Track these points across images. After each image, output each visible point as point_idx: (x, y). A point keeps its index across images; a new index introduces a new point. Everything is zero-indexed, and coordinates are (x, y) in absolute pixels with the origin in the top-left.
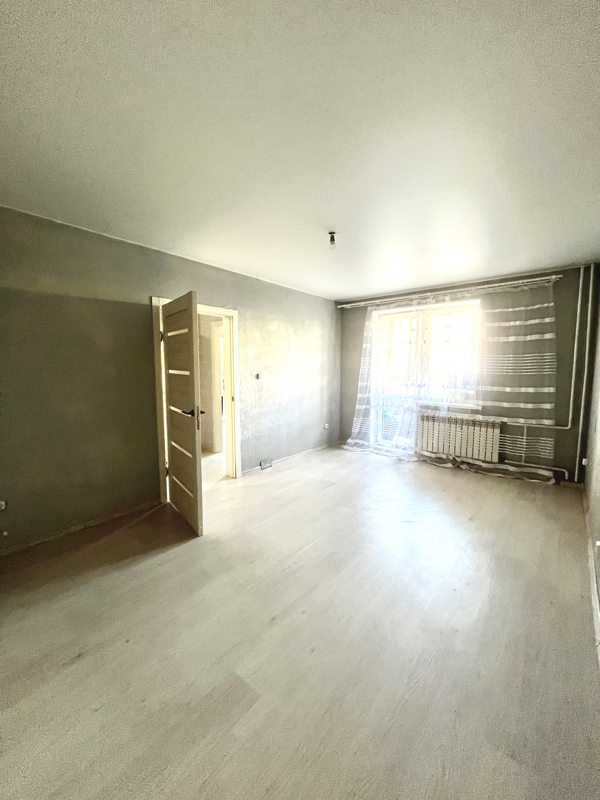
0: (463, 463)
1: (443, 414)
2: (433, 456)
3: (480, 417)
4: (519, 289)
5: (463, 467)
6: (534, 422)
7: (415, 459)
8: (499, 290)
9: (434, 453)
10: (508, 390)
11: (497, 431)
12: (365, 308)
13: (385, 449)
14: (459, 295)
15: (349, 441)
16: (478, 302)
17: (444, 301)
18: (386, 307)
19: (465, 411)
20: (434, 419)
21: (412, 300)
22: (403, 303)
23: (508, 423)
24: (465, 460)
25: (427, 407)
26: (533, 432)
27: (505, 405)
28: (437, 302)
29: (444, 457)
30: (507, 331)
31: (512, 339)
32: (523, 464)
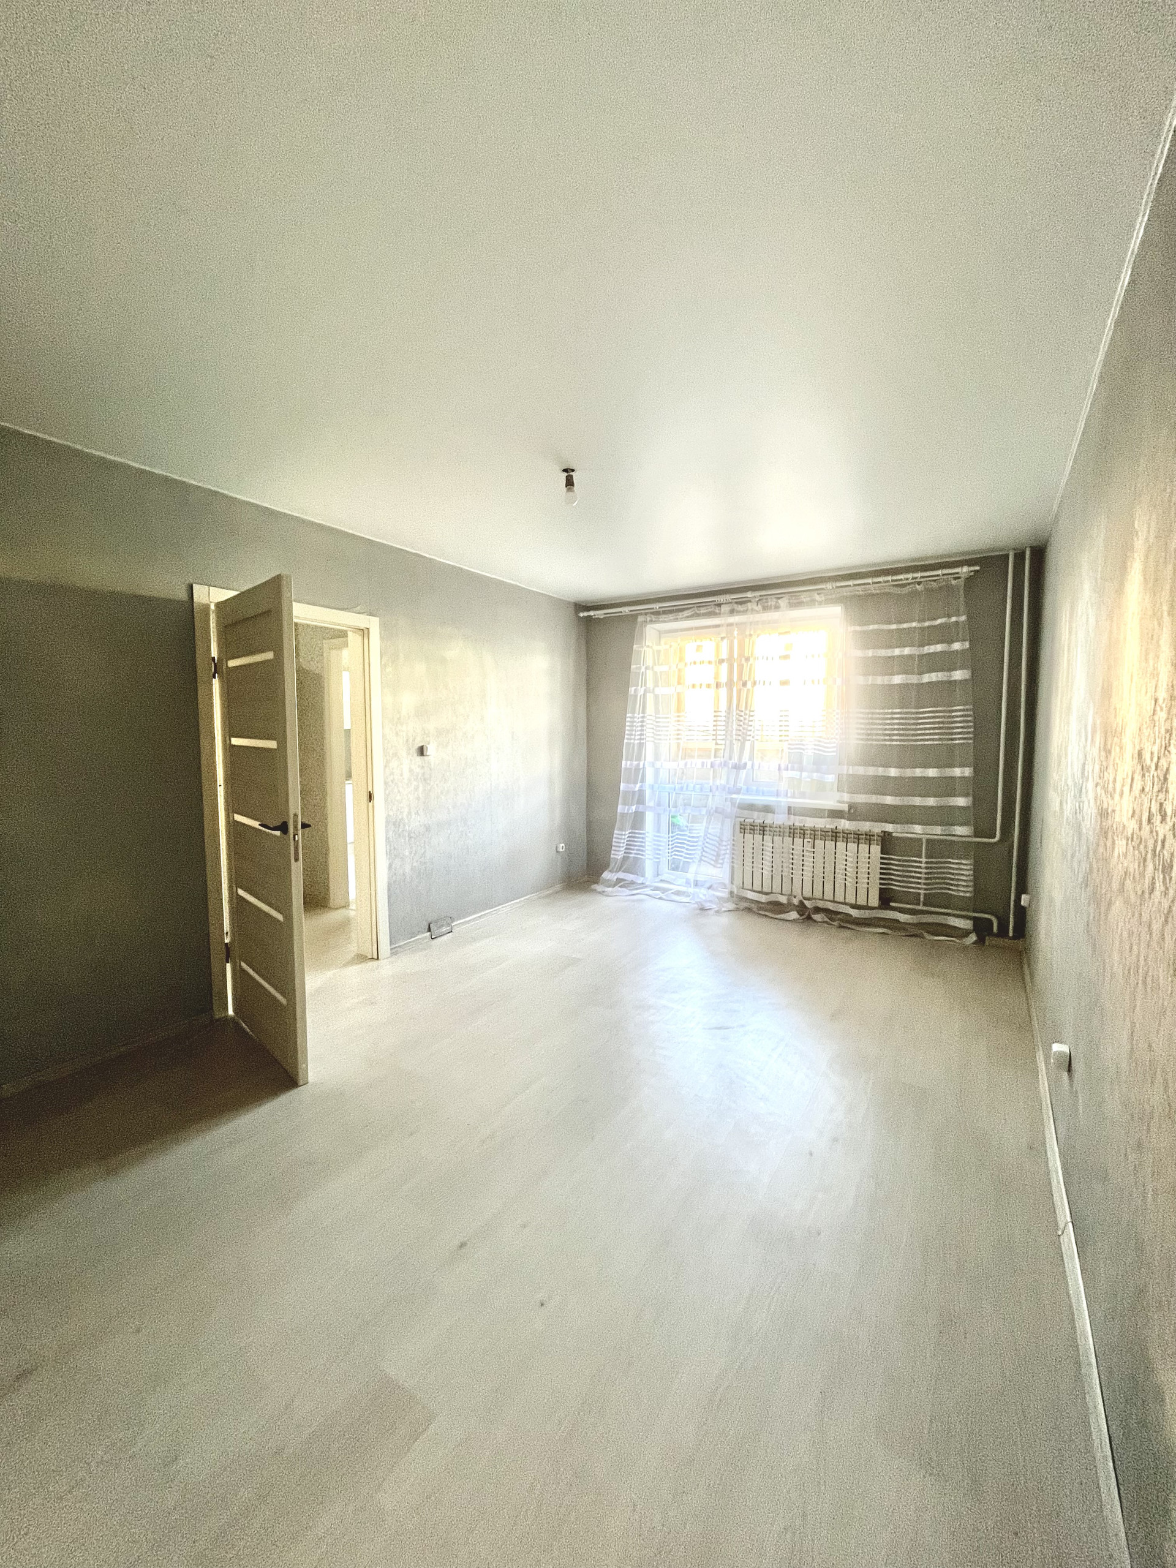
0: (817, 910)
1: (780, 819)
2: (763, 899)
3: (845, 825)
4: (906, 590)
5: (817, 917)
6: (938, 830)
7: (731, 906)
8: (873, 589)
9: (767, 894)
10: (893, 772)
11: (876, 849)
12: (633, 617)
13: (675, 888)
14: (804, 598)
15: (606, 875)
16: (837, 610)
17: (777, 607)
18: (671, 616)
19: (817, 813)
20: (763, 829)
21: (719, 605)
22: (703, 611)
23: (894, 835)
24: (821, 904)
25: (751, 807)
26: (938, 849)
27: (889, 800)
28: (766, 609)
29: (783, 899)
30: (889, 665)
31: (898, 679)
32: (920, 907)
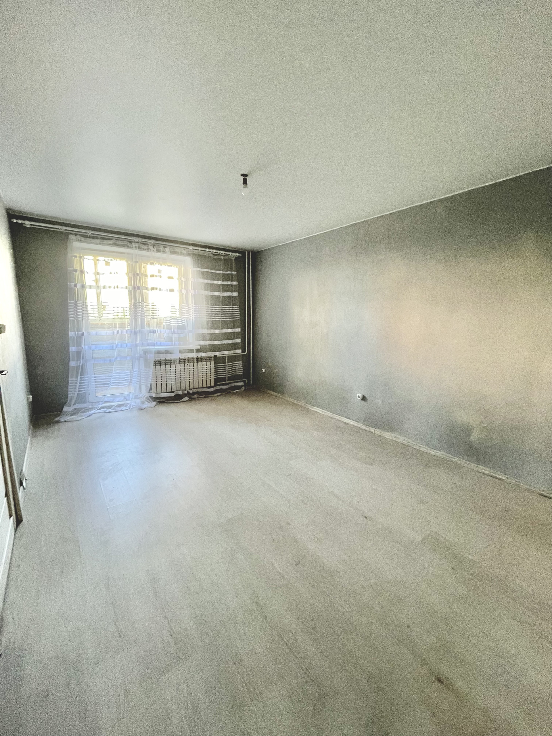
0: (194, 393)
1: (176, 356)
4: (217, 257)
6: (232, 352)
10: (217, 331)
11: (213, 363)
13: (116, 404)
14: (177, 250)
15: (65, 409)
16: (189, 260)
17: (164, 252)
19: (191, 351)
20: (166, 362)
21: (131, 242)
22: (120, 243)
23: (218, 356)
25: (159, 352)
27: (216, 343)
30: (214, 288)
31: (217, 294)
32: (227, 382)
